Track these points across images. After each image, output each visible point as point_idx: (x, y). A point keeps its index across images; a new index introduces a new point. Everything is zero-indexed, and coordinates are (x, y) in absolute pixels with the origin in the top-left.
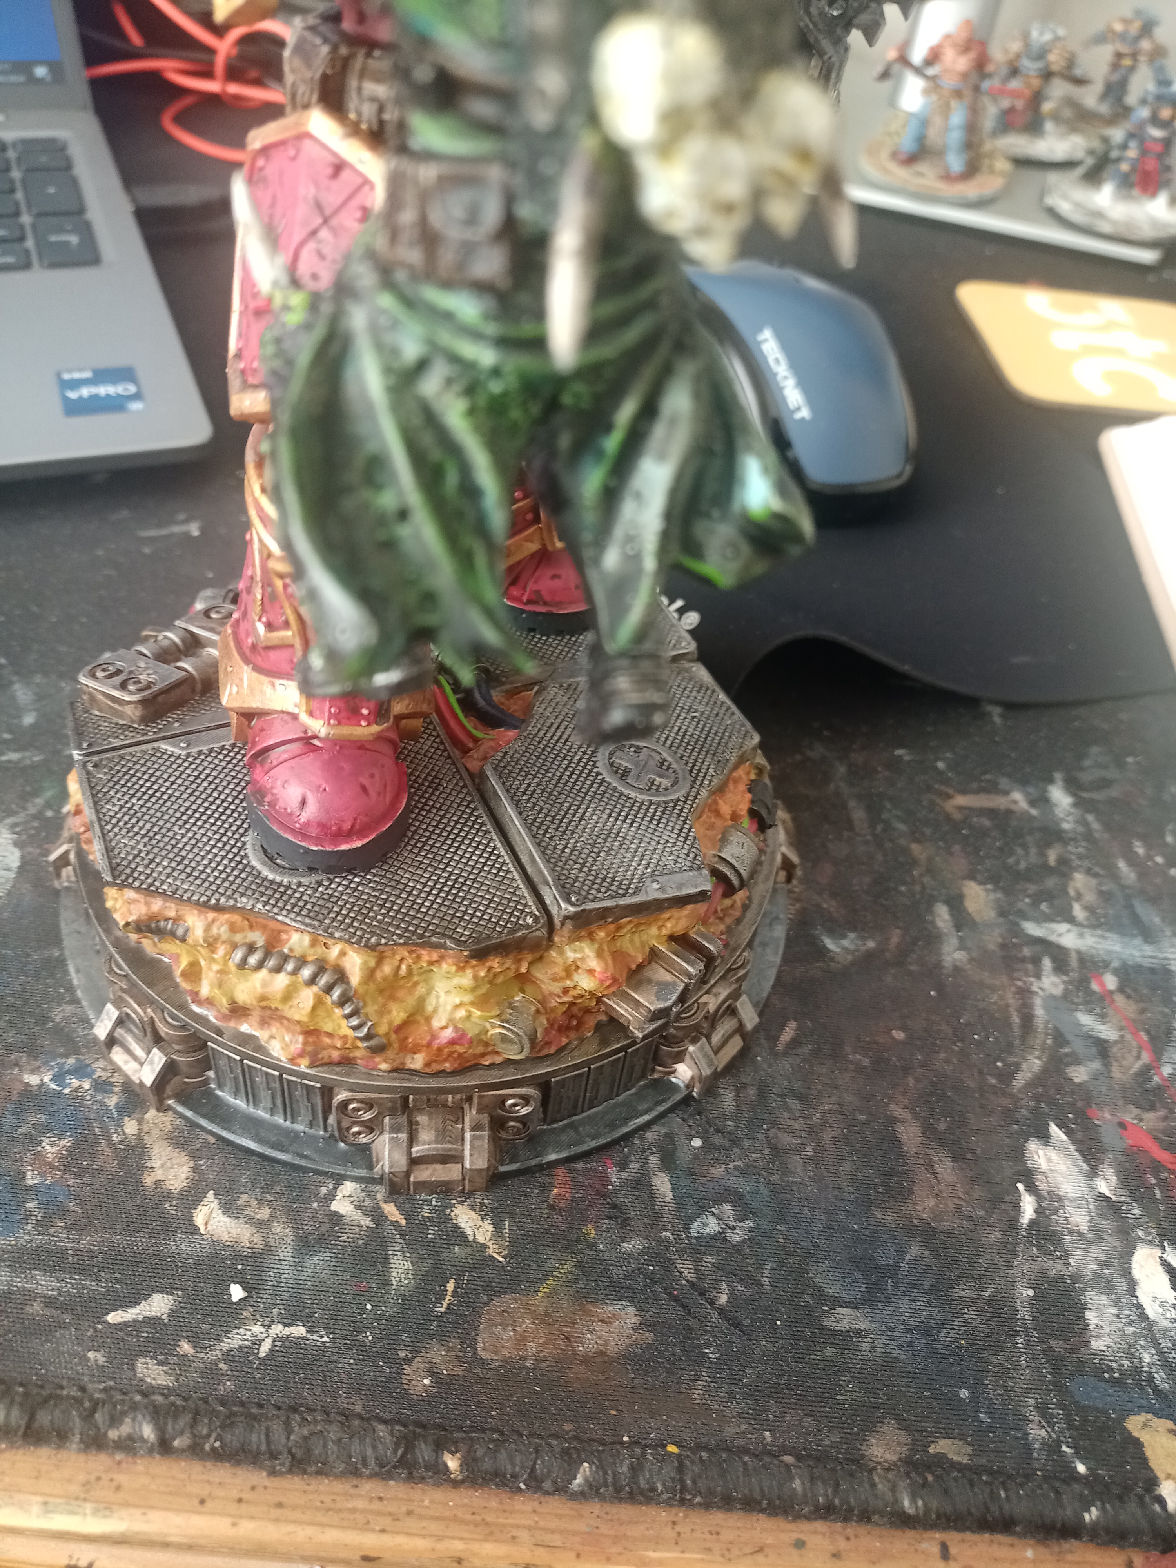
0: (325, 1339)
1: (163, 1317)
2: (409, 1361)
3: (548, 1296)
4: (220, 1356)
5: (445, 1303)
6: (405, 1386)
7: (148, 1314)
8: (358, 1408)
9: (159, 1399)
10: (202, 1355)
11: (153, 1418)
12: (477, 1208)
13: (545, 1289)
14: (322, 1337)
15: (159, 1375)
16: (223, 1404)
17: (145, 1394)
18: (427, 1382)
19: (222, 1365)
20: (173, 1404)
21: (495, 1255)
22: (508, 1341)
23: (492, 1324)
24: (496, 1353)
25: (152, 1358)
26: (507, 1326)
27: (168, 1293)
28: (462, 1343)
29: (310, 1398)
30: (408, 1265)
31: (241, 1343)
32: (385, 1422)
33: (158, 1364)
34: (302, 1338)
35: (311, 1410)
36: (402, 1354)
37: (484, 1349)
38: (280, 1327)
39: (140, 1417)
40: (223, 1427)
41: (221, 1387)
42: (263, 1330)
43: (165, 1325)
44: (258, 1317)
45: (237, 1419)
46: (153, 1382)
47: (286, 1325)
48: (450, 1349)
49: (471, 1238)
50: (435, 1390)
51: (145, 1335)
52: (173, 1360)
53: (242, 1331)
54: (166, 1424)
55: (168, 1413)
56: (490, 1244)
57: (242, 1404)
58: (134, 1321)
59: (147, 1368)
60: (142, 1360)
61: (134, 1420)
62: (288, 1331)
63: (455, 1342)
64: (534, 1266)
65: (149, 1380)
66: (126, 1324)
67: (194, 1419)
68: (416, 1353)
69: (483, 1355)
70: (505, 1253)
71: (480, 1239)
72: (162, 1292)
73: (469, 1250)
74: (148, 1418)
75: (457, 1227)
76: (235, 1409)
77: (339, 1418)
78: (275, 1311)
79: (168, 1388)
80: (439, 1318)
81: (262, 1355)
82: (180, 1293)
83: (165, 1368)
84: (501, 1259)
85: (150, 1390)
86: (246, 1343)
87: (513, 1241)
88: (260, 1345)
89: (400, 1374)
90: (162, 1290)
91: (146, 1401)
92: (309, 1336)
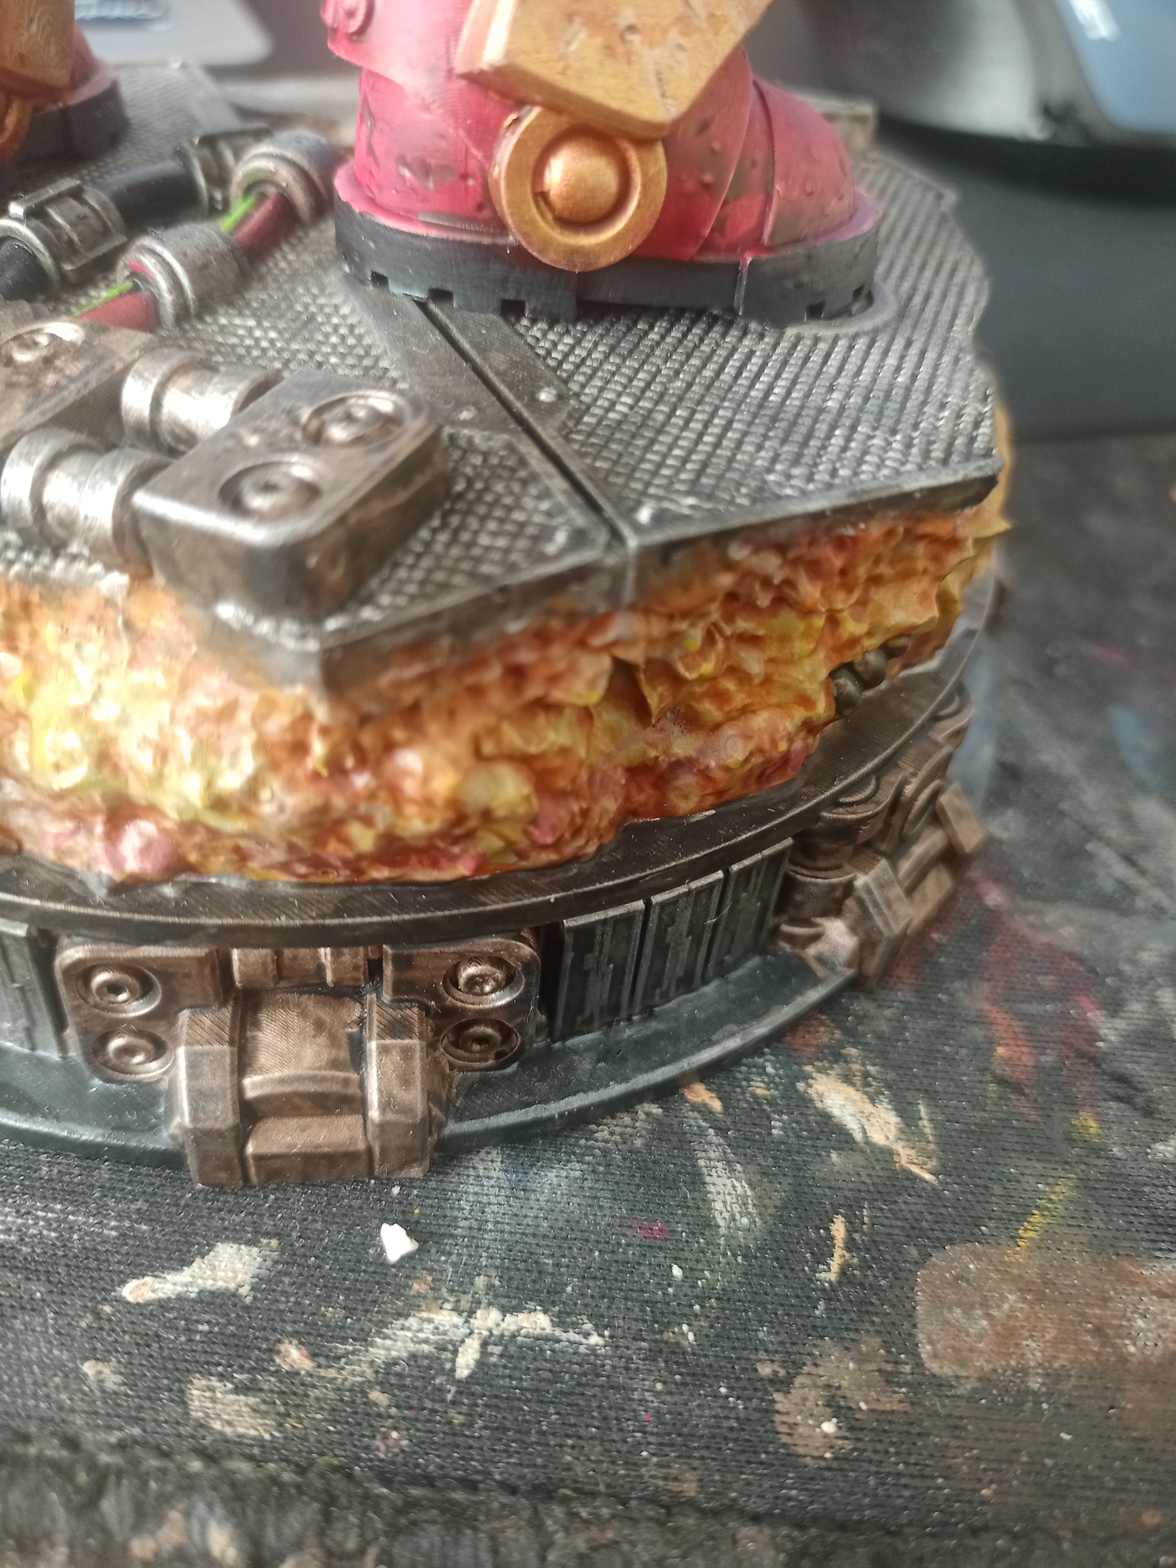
0: (594, 1339)
1: (244, 1291)
2: (784, 1384)
3: (1039, 1246)
4: (370, 1374)
5: (835, 1264)
6: (785, 1439)
7: (209, 1284)
8: (690, 1489)
9: (244, 1468)
10: (332, 1373)
11: (232, 1513)
12: (858, 1080)
13: (1028, 1233)
14: (587, 1335)
15: (239, 1414)
16: (387, 1482)
17: (209, 1456)
18: (829, 1427)
19: (376, 1395)
20: (274, 1480)
21: (915, 1169)
22: (980, 1337)
23: (939, 1303)
24: (963, 1363)
25: (222, 1377)
26: (972, 1307)
27: (249, 1243)
28: (886, 1345)
29: (579, 1469)
30: (743, 1187)
31: (412, 1347)
32: (756, 1519)
33: (237, 1390)
34: (547, 1339)
35: (587, 1494)
36: (765, 1370)
37: (935, 1356)
38: (495, 1315)
39: (201, 1508)
40: (394, 1531)
41: (378, 1443)
42: (457, 1320)
43: (247, 1308)
44: (444, 1291)
45: (423, 1516)
46: (228, 1430)
47: (505, 1311)
48: (862, 1359)
49: (858, 1136)
50: (848, 1445)
51: (205, 1328)
52: (267, 1382)
53: (412, 1322)
54: (261, 1524)
55: (264, 1500)
56: (898, 1147)
57: (429, 1481)
58: (180, 1298)
59: (213, 1400)
60: (199, 1382)
61: (187, 1514)
62: (512, 1323)
63: (870, 1343)
64: (997, 1189)
65: (217, 1426)
66: (163, 1305)
67: (327, 1517)
68: (795, 1366)
69: (934, 1367)
70: (933, 1163)
71: (878, 1138)
72: (237, 1240)
73: (859, 1159)
74: (219, 1511)
75: (826, 1117)
76: (415, 1492)
77: (651, 1511)
78: (480, 1282)
79: (260, 1442)
80: (830, 1294)
81: (462, 1372)
82: (274, 1242)
83: (252, 1400)
84: (927, 1176)
85: (222, 1447)
86: (426, 1348)
87: (945, 1142)
88: (455, 1352)
89: (769, 1411)
90: (235, 1236)
91: (213, 1472)
92: (558, 1332)
